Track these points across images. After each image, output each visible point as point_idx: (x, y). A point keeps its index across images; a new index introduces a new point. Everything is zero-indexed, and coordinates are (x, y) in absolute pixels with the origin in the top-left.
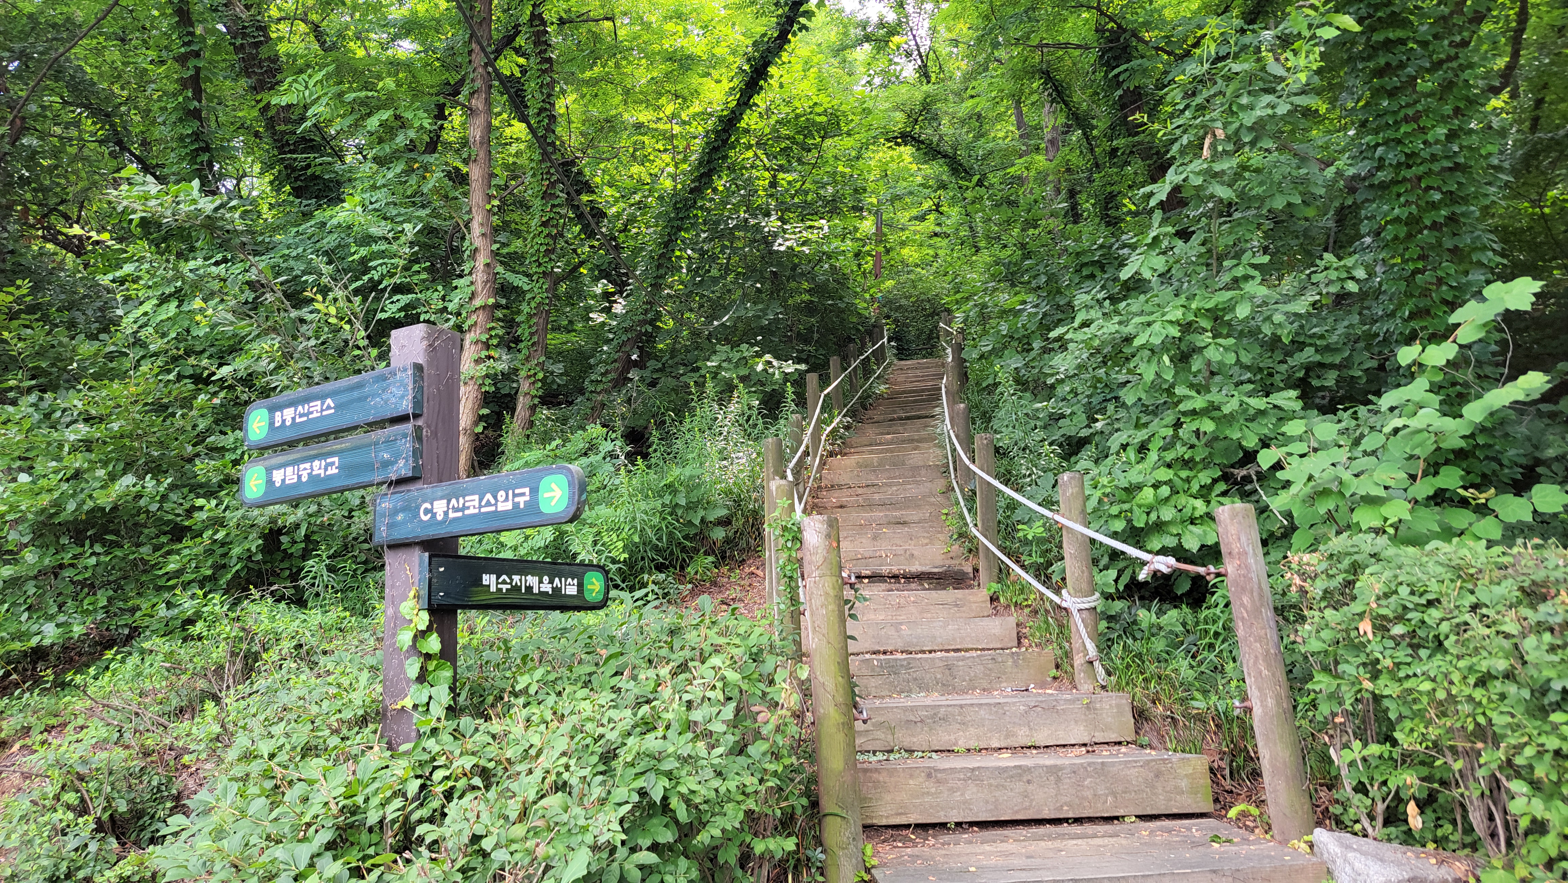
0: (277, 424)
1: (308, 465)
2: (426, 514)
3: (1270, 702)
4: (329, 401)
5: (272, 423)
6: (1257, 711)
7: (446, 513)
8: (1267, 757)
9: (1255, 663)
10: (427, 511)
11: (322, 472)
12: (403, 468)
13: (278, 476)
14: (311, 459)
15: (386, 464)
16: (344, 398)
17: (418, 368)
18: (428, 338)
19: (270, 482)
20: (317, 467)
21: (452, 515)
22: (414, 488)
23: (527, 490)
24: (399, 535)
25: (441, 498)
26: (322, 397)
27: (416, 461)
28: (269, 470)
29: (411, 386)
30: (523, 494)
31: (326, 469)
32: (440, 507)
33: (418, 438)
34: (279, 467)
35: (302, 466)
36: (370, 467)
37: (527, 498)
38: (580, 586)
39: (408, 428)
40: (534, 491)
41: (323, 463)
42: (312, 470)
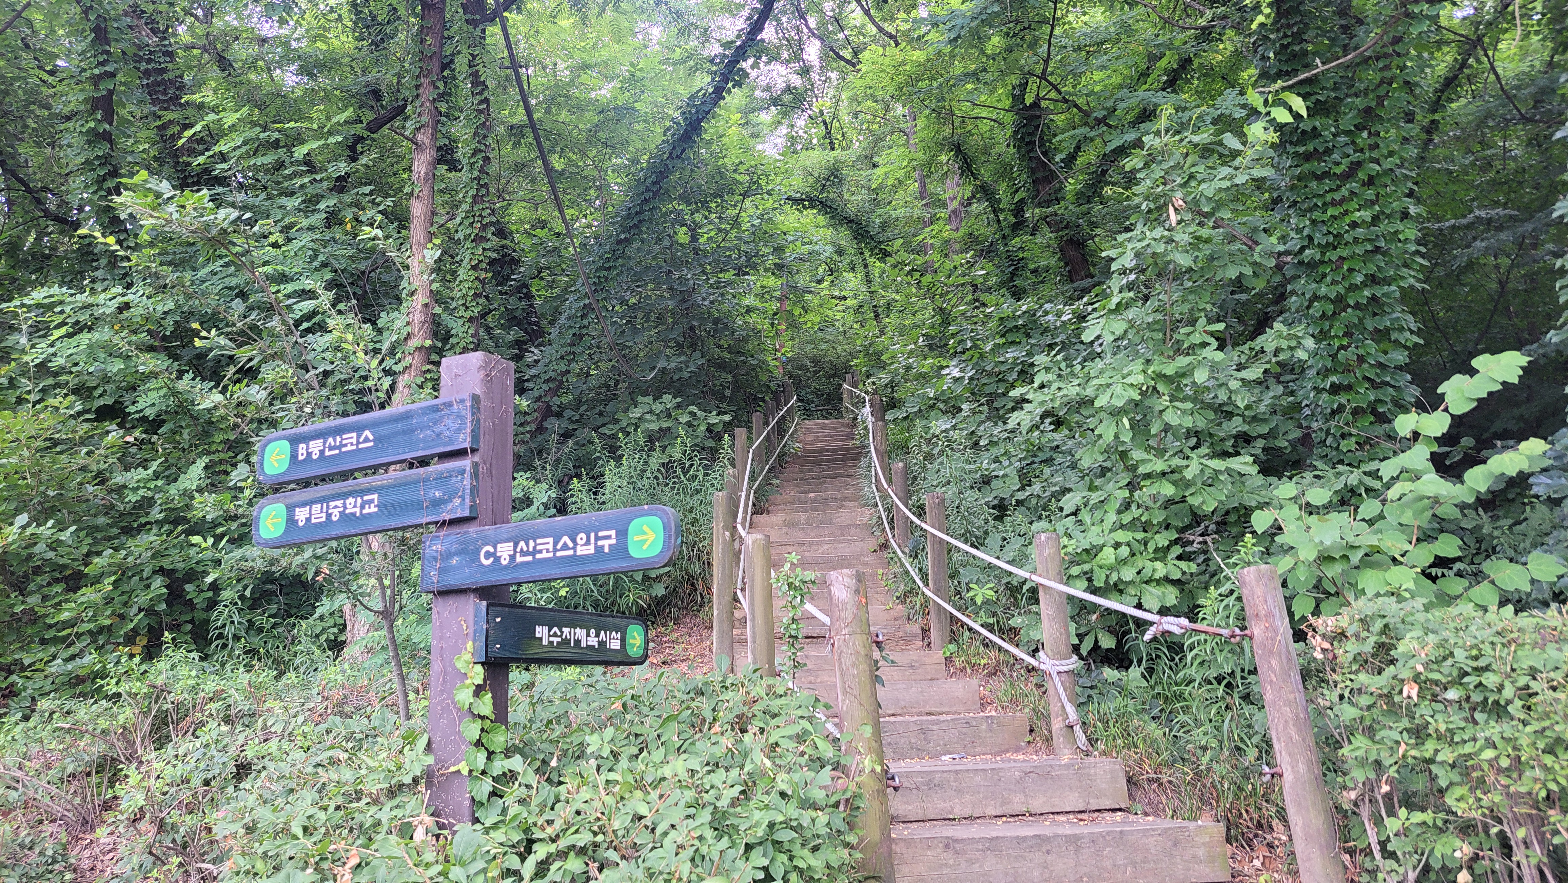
0: (301, 458)
1: (339, 503)
2: (487, 557)
3: (1302, 768)
4: (367, 433)
5: (294, 456)
6: (1288, 777)
7: (512, 557)
9: (1285, 728)
10: (488, 555)
11: (357, 510)
12: (458, 508)
13: (301, 515)
14: (344, 496)
15: (437, 503)
16: (384, 430)
17: (475, 398)
18: (485, 368)
19: (291, 521)
20: (352, 505)
21: (519, 559)
22: (472, 529)
23: (613, 533)
24: (453, 580)
25: (506, 541)
26: (359, 429)
27: (473, 500)
28: (291, 509)
29: (469, 419)
30: (609, 537)
31: (362, 507)
32: (505, 550)
33: (475, 474)
34: (303, 505)
35: (332, 504)
36: (418, 506)
37: (613, 541)
38: (623, 640)
39: (466, 463)
40: (623, 534)
41: (359, 500)
42: (345, 507)
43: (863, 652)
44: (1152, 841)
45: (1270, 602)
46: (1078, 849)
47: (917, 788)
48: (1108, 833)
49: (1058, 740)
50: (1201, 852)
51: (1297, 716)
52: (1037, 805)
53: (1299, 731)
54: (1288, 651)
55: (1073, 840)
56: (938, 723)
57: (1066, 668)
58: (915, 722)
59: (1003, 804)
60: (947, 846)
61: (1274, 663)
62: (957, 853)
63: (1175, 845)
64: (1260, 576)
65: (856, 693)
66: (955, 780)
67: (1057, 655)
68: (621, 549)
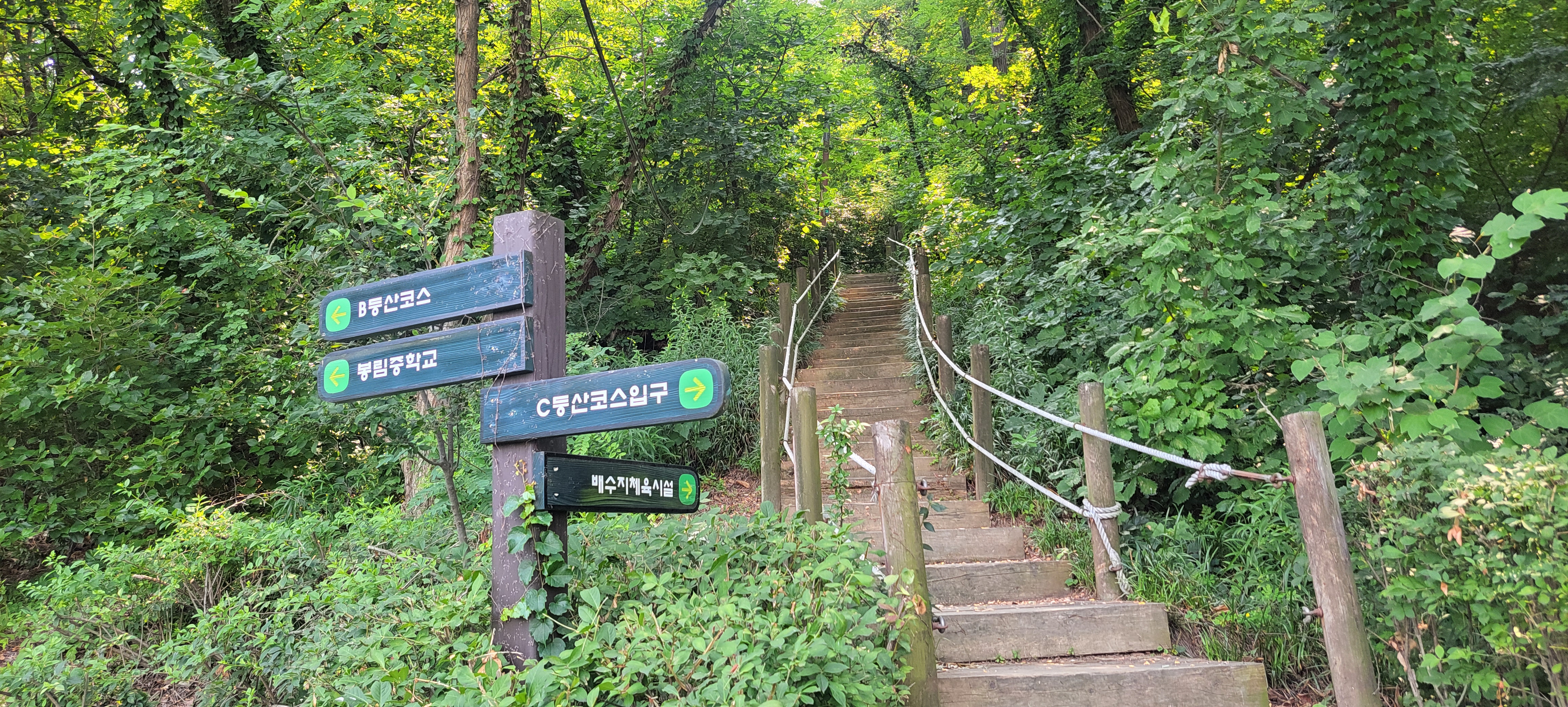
0: (361, 315)
1: (400, 358)
2: (543, 410)
3: (1342, 609)
4: (424, 290)
5: (354, 313)
6: (1328, 618)
7: (568, 409)
8: (1339, 663)
9: (1326, 570)
10: (544, 408)
11: (417, 365)
12: (515, 362)
13: (363, 370)
14: (404, 351)
15: (494, 358)
16: (442, 287)
17: (528, 255)
18: (536, 226)
19: (354, 376)
20: (412, 361)
21: (574, 411)
22: (529, 383)
23: (664, 385)
24: (512, 432)
25: (562, 394)
26: (416, 286)
27: (528, 354)
28: (353, 364)
29: (522, 276)
30: (660, 389)
31: (422, 363)
32: (560, 403)
33: (530, 330)
34: (364, 360)
35: (393, 360)
36: (475, 361)
37: (665, 393)
38: (676, 488)
39: (521, 319)
40: (674, 386)
41: (419, 356)
42: (405, 363)
43: (908, 499)
44: (1193, 680)
45: (1313, 447)
46: (1120, 688)
47: (963, 631)
48: (1150, 673)
49: (1102, 585)
50: (1241, 691)
51: (1338, 559)
52: (1080, 647)
53: (1340, 574)
54: (1329, 495)
55: (1115, 679)
56: (982, 569)
57: (1109, 515)
58: (960, 569)
59: (1046, 646)
60: (992, 685)
61: (1316, 507)
62: (1001, 692)
63: (1215, 684)
64: (1302, 423)
65: (902, 539)
66: (1000, 624)
67: (1100, 502)
68: (673, 400)
